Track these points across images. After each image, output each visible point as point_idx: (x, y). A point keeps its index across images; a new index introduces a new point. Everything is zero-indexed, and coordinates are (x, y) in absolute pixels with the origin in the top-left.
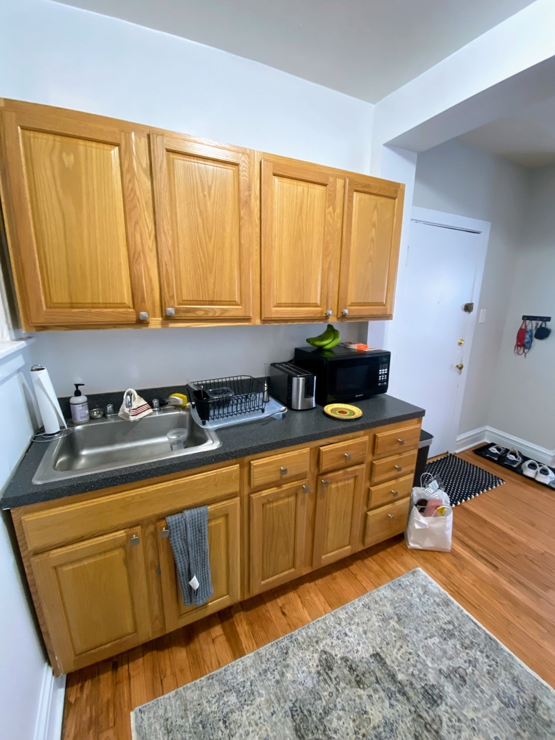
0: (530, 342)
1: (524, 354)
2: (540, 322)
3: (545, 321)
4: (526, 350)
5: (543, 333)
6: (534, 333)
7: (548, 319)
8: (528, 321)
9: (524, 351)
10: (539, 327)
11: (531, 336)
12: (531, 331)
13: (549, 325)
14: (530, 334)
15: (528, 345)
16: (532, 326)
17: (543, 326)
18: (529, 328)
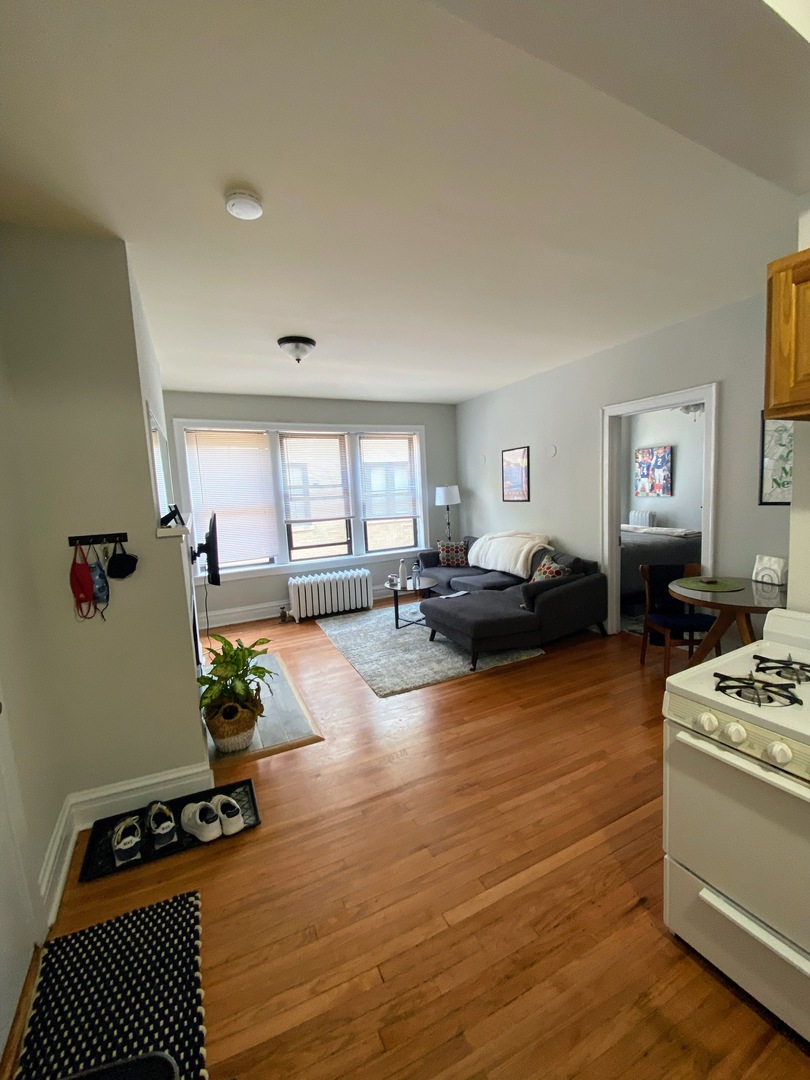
0: (105, 587)
1: (98, 614)
2: (111, 546)
3: (120, 541)
4: (101, 606)
5: (123, 566)
6: (105, 568)
7: (123, 537)
8: (85, 548)
9: (96, 608)
10: (110, 554)
11: (102, 576)
12: (99, 565)
13: (130, 547)
14: (99, 572)
15: (102, 595)
16: (95, 554)
17: (119, 552)
18: (91, 560)
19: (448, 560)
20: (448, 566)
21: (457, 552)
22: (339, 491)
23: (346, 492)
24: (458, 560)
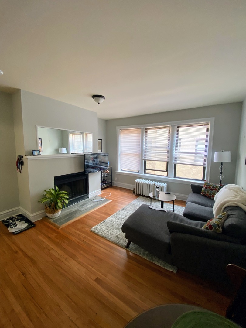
11: (19, 164)
19: (205, 192)
20: (204, 196)
21: (212, 190)
22: (166, 150)
23: (168, 151)
24: (211, 194)
